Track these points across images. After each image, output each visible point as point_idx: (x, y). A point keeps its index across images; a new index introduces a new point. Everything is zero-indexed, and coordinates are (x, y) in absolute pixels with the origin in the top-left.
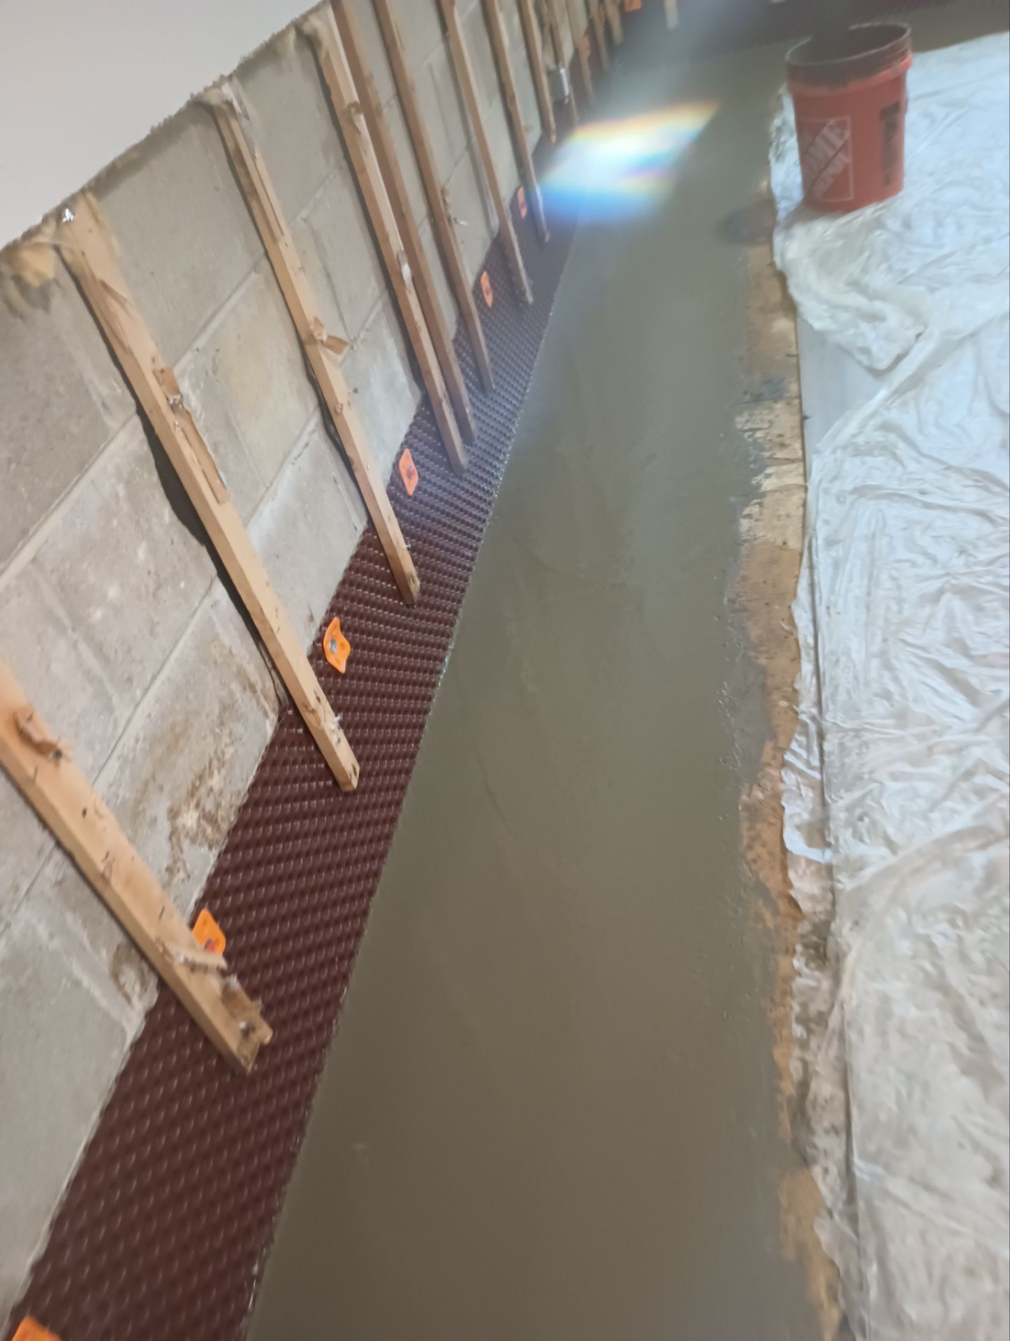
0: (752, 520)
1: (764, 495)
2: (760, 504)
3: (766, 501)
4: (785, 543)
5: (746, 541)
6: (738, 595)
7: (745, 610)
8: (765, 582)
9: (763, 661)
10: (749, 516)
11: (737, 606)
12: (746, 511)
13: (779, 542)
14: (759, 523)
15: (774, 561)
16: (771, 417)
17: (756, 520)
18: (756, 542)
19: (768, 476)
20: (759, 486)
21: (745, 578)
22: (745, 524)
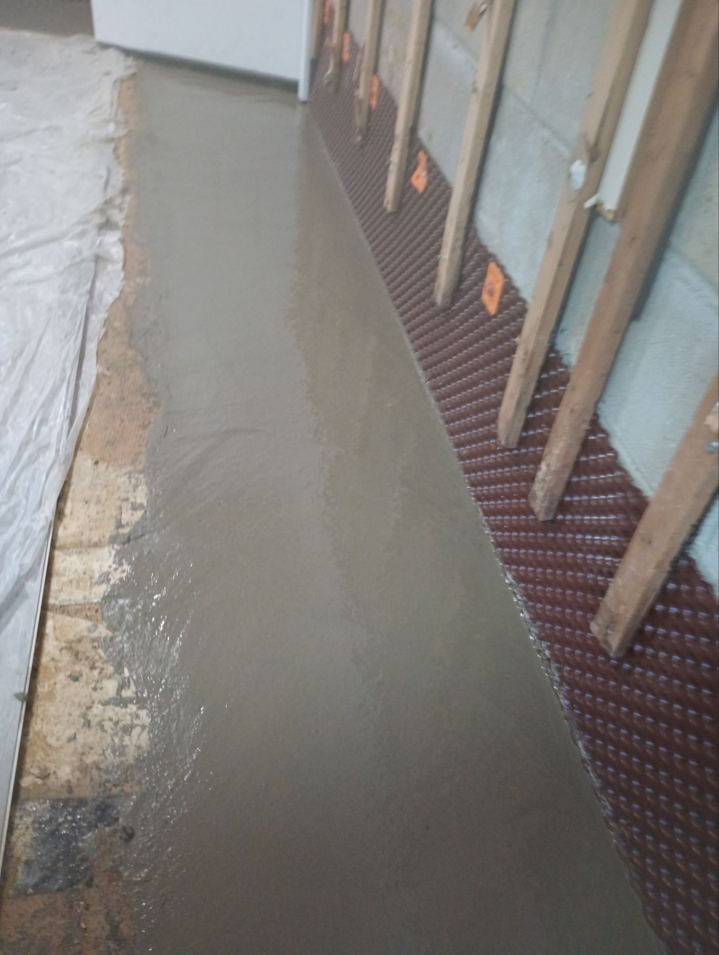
0: (132, 500)
1: (113, 540)
2: (119, 525)
3: (109, 530)
4: (96, 463)
5: (141, 472)
6: (150, 410)
7: (144, 395)
8: (122, 421)
9: (131, 353)
10: (135, 507)
11: (152, 399)
12: (139, 514)
13: (102, 467)
14: (123, 495)
15: (111, 443)
16: (86, 737)
17: (127, 500)
18: (130, 468)
19: (105, 578)
20: (120, 558)
21: (144, 427)
22: (141, 496)
